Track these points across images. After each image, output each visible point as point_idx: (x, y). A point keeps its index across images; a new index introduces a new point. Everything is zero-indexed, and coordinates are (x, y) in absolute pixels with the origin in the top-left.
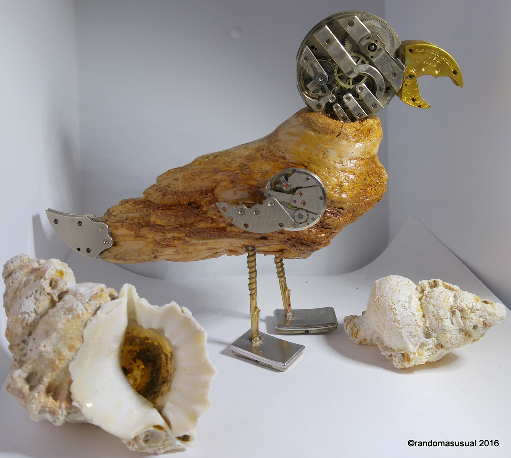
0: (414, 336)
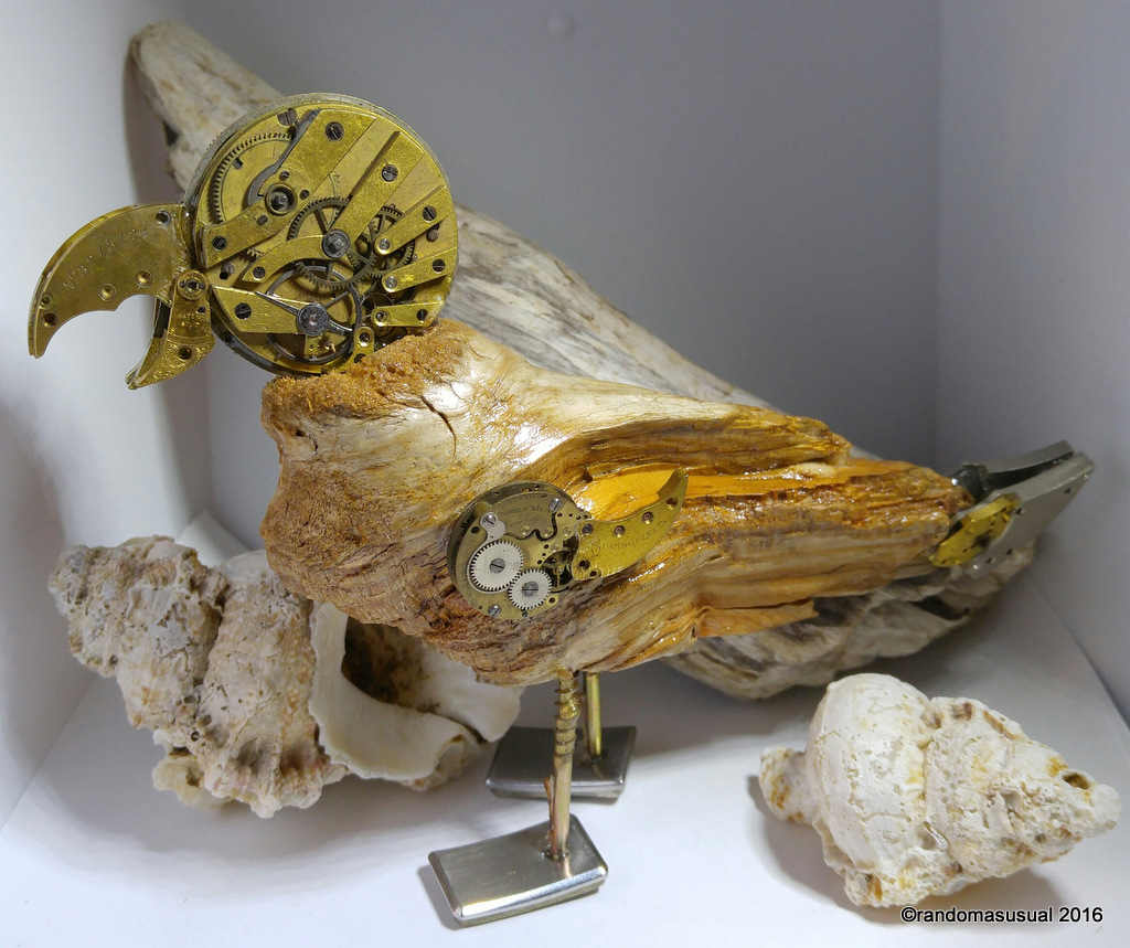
0: (895, 841)
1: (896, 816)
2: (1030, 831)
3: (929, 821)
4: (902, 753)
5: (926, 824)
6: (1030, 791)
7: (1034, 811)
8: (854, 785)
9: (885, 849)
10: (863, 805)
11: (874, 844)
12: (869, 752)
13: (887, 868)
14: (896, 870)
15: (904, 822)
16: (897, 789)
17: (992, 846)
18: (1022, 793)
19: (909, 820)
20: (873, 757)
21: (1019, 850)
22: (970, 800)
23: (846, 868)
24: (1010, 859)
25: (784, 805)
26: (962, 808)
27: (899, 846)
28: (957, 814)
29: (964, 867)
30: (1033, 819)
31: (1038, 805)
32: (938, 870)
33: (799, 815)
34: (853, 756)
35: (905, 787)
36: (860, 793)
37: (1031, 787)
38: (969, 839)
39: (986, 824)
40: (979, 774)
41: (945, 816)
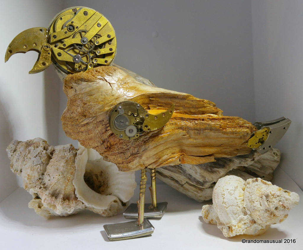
0: (236, 214)
1: (236, 206)
2: (273, 206)
3: (245, 207)
4: (238, 190)
5: (244, 208)
6: (272, 194)
7: (274, 200)
8: (223, 199)
9: (233, 217)
10: (226, 203)
11: (230, 215)
12: (228, 189)
13: (234, 222)
14: (236, 223)
15: (238, 208)
16: (236, 198)
17: (263, 212)
18: (270, 195)
19: (239, 207)
20: (229, 190)
21: (271, 214)
22: (256, 198)
23: (223, 226)
24: (269, 217)
25: (208, 218)
26: (254, 201)
27: (237, 215)
28: (252, 203)
29: (256, 221)
30: (274, 202)
31: (275, 198)
32: (248, 221)
33: (212, 220)
34: (223, 191)
35: (238, 198)
36: (225, 200)
37: (273, 193)
38: (256, 210)
39: (261, 205)
40: (258, 192)
41: (249, 204)
